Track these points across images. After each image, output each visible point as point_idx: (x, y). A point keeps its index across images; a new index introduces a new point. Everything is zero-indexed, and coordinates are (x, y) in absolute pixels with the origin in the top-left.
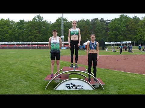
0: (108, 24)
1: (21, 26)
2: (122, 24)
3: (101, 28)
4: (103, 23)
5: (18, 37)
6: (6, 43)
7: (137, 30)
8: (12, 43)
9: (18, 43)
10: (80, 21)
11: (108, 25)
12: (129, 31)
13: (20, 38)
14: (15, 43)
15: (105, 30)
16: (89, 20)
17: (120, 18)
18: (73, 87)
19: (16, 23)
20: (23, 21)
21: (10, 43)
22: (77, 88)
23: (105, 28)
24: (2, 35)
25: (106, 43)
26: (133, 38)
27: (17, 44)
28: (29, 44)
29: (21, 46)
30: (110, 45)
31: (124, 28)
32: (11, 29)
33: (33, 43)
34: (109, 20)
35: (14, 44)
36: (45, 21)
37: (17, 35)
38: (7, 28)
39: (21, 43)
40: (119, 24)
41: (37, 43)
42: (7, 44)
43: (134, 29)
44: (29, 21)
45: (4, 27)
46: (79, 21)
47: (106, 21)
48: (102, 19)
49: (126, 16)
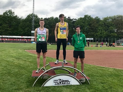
2: (87, 23)
4: (70, 21)
7: (98, 28)
11: (74, 23)
17: (85, 17)
33: (4, 36)
34: (75, 19)
36: (16, 16)
40: (83, 23)
41: (7, 37)
43: (96, 27)
46: (48, 18)
47: (73, 19)
48: (69, 17)
49: (90, 16)
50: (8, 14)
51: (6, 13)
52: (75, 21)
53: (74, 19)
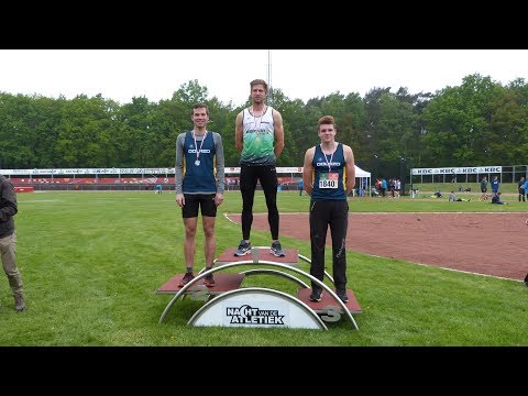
0: (420, 106)
1: (137, 117)
2: (472, 109)
3: (396, 121)
4: (406, 104)
5: (129, 152)
6: (91, 171)
7: (522, 126)
8: (110, 171)
9: (128, 171)
10: (328, 99)
11: (421, 112)
12: (496, 129)
13: (135, 155)
14: (118, 171)
15: (413, 128)
16: (358, 94)
17: (465, 85)
18: (249, 319)
19: (122, 108)
20: (144, 100)
21: (102, 171)
22: (263, 320)
23: (411, 121)
24: (80, 148)
25: (415, 171)
26: (511, 155)
27: (123, 176)
28: (163, 176)
29: (135, 181)
30: (428, 179)
31: (476, 120)
32: (106, 126)
34: (427, 95)
35: (116, 176)
36: (215, 100)
37: (124, 147)
38: (95, 124)
39: (135, 171)
40: (460, 108)
42: (93, 176)
43: (515, 123)
44: (161, 102)
45: (87, 119)
46: (323, 98)
47: (416, 96)
48: (401, 90)
49: (488, 79)
50: (188, 94)
51: (181, 91)
52: (426, 102)
53: (423, 96)
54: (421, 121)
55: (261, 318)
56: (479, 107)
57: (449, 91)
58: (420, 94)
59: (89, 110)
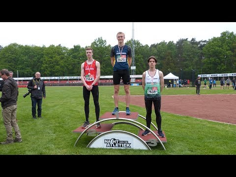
0: (202, 46)
1: (76, 54)
2: (225, 47)
3: (191, 53)
4: (195, 46)
5: (73, 69)
6: (56, 78)
8: (64, 78)
9: (72, 78)
10: (160, 44)
11: (202, 49)
14: (68, 78)
15: (198, 56)
16: (173, 42)
17: (222, 36)
19: (69, 51)
20: (79, 47)
21: (61, 78)
23: (197, 53)
24: (52, 68)
27: (70, 80)
29: (75, 82)
31: (228, 52)
32: (62, 58)
34: (205, 41)
35: (67, 80)
36: (109, 46)
37: (70, 67)
38: (58, 58)
39: (75, 77)
40: (220, 47)
42: (57, 80)
44: (86, 47)
45: (54, 55)
46: (157, 44)
47: (200, 42)
48: (193, 39)
49: (232, 33)
50: (98, 43)
51: (95, 42)
52: (204, 45)
53: (203, 42)
54: (202, 53)
55: (120, 144)
56: (229, 46)
57: (215, 39)
58: (201, 41)
59: (56, 51)
